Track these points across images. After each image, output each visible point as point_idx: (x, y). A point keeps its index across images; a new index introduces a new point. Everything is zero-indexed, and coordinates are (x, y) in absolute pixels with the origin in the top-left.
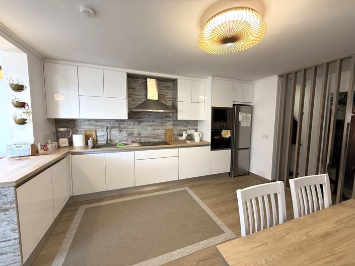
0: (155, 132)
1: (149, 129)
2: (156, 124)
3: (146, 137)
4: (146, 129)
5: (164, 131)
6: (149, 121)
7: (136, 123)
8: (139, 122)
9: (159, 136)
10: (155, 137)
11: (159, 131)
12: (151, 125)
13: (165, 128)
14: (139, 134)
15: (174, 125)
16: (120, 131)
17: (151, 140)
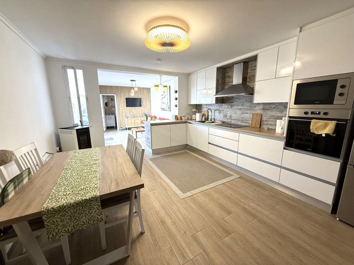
0: (243, 116)
1: (239, 112)
2: (246, 107)
3: (235, 120)
4: (236, 113)
5: (252, 115)
6: (238, 105)
7: (229, 106)
8: (232, 106)
9: (246, 120)
10: (242, 121)
11: (246, 115)
12: (240, 109)
13: (253, 112)
14: (231, 116)
15: (263, 109)
16: (220, 113)
17: (239, 123)
